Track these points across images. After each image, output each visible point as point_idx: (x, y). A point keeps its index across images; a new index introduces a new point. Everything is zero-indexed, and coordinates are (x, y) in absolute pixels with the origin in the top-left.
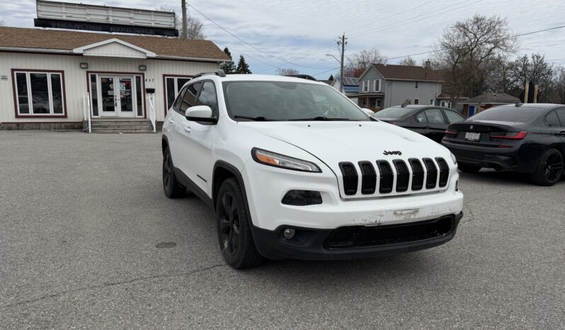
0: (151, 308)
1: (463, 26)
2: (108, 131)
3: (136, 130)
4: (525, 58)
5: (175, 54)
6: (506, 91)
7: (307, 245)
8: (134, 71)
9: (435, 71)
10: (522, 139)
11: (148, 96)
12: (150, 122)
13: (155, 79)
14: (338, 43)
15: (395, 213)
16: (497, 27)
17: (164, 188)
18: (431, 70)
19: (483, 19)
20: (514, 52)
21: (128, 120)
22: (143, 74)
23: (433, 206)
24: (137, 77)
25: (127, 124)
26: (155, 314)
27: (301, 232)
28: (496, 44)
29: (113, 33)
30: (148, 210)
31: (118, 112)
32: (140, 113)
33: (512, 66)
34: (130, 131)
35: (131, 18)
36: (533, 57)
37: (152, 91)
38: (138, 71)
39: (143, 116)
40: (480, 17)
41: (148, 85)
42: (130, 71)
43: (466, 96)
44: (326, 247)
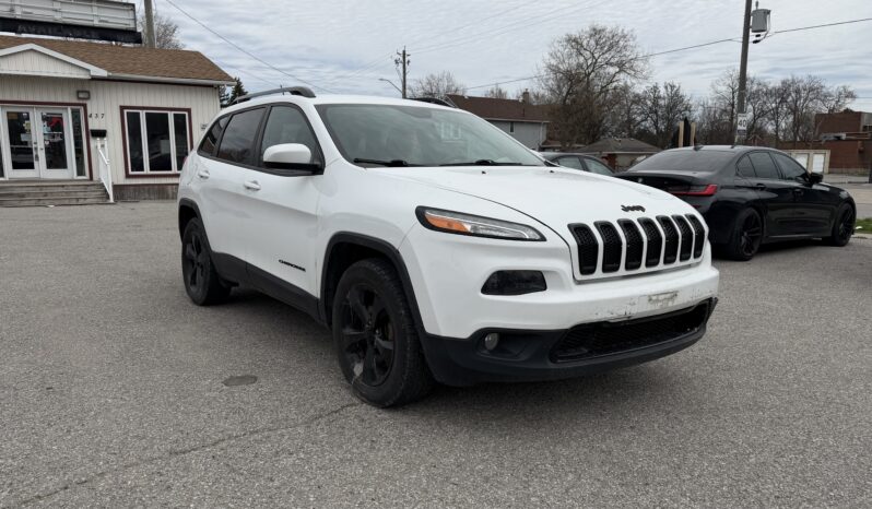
0: (276, 483)
1: (575, 40)
2: (26, 203)
3: (78, 199)
4: (655, 89)
5: (140, 72)
6: (630, 136)
7: (524, 357)
8: (67, 101)
9: (537, 106)
10: (711, 195)
11: (96, 143)
12: (102, 185)
13: (105, 113)
14: (396, 62)
15: (650, 300)
16: (621, 43)
17: (188, 290)
18: (530, 106)
19: (603, 30)
20: (646, 78)
21: (61, 184)
22: (85, 106)
23: (693, 287)
24: (73, 112)
25: (60, 189)
26: (289, 492)
27: (508, 337)
28: (621, 66)
29: (24, 35)
30: (175, 327)
31: (41, 170)
32: (80, 172)
33: (638, 100)
34: (67, 202)
35: (56, 11)
36: (666, 87)
37: (101, 134)
38: (75, 101)
39: (87, 177)
40: (599, 28)
41: (94, 125)
42: (60, 100)
43: (580, 143)
44: (553, 360)
